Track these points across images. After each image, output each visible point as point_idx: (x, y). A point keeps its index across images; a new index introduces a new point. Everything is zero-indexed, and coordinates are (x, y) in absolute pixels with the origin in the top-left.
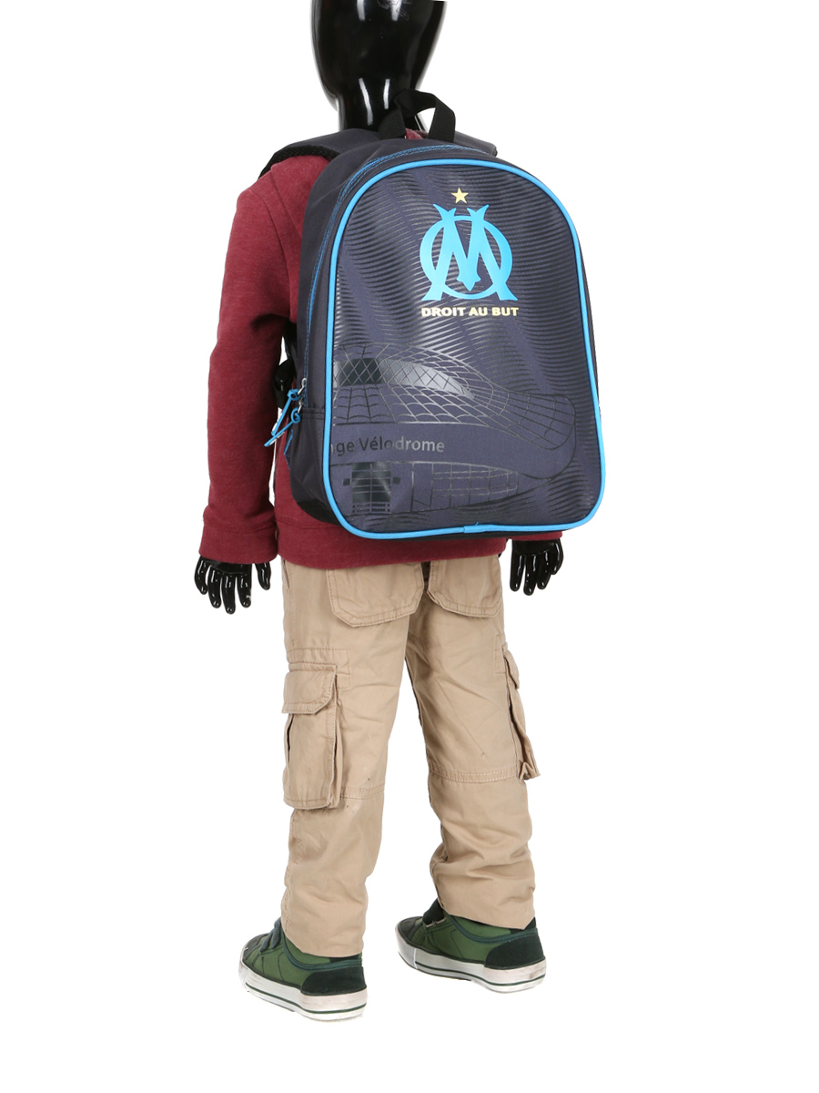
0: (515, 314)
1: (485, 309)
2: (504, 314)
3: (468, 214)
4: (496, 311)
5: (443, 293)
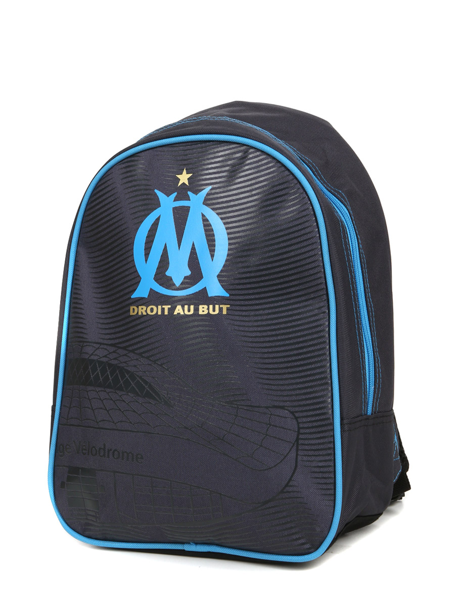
0: (225, 312)
1: (192, 307)
2: (211, 312)
3: (188, 199)
4: (203, 309)
5: (151, 289)
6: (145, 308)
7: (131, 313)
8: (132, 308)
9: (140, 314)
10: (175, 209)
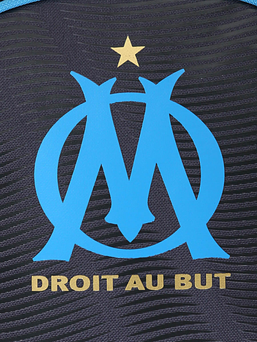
0: (222, 286)
1: (160, 278)
2: (198, 285)
3: (141, 90)
4: (183, 282)
5: (76, 246)
6: (64, 279)
7: (35, 288)
8: (35, 279)
9: (54, 289)
10: (115, 108)
